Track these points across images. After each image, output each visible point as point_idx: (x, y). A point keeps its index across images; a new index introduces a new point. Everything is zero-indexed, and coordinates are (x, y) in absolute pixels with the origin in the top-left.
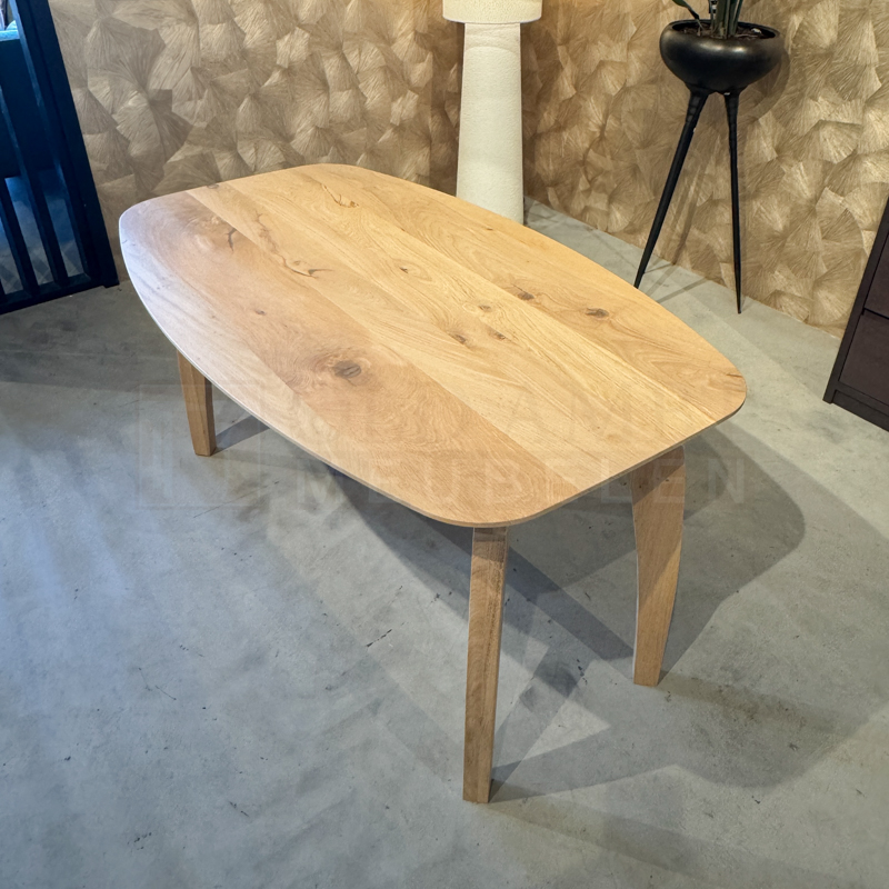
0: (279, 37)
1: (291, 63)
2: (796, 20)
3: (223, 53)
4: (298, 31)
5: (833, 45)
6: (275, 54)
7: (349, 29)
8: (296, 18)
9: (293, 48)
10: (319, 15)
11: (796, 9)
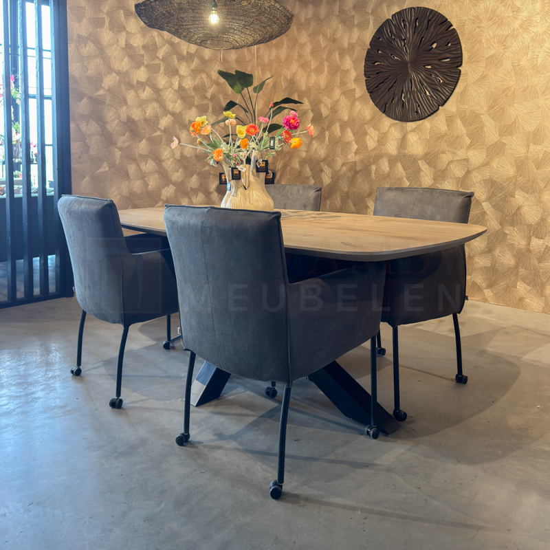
0: (163, 188)
1: (167, 198)
2: (374, 167)
3: (139, 192)
4: (171, 186)
5: (389, 173)
6: (161, 194)
7: (193, 187)
8: (171, 180)
9: (168, 192)
10: (180, 180)
11: (373, 163)
